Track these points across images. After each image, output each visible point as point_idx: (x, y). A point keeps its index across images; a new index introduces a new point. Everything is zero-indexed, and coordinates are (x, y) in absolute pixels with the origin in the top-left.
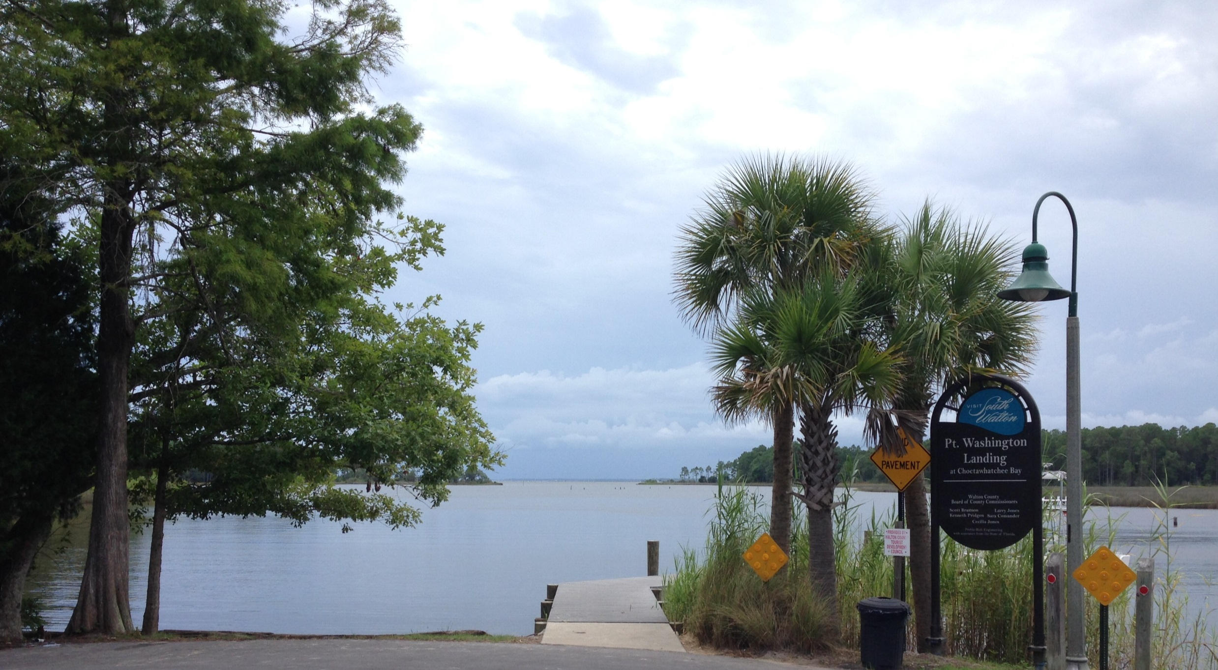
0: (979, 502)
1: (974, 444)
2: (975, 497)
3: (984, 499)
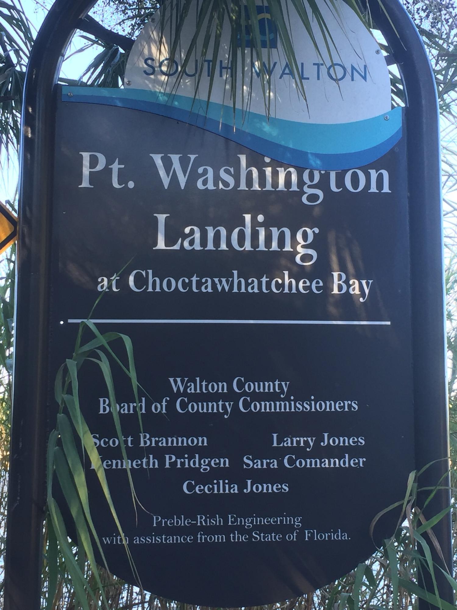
0: (212, 407)
3: (231, 396)
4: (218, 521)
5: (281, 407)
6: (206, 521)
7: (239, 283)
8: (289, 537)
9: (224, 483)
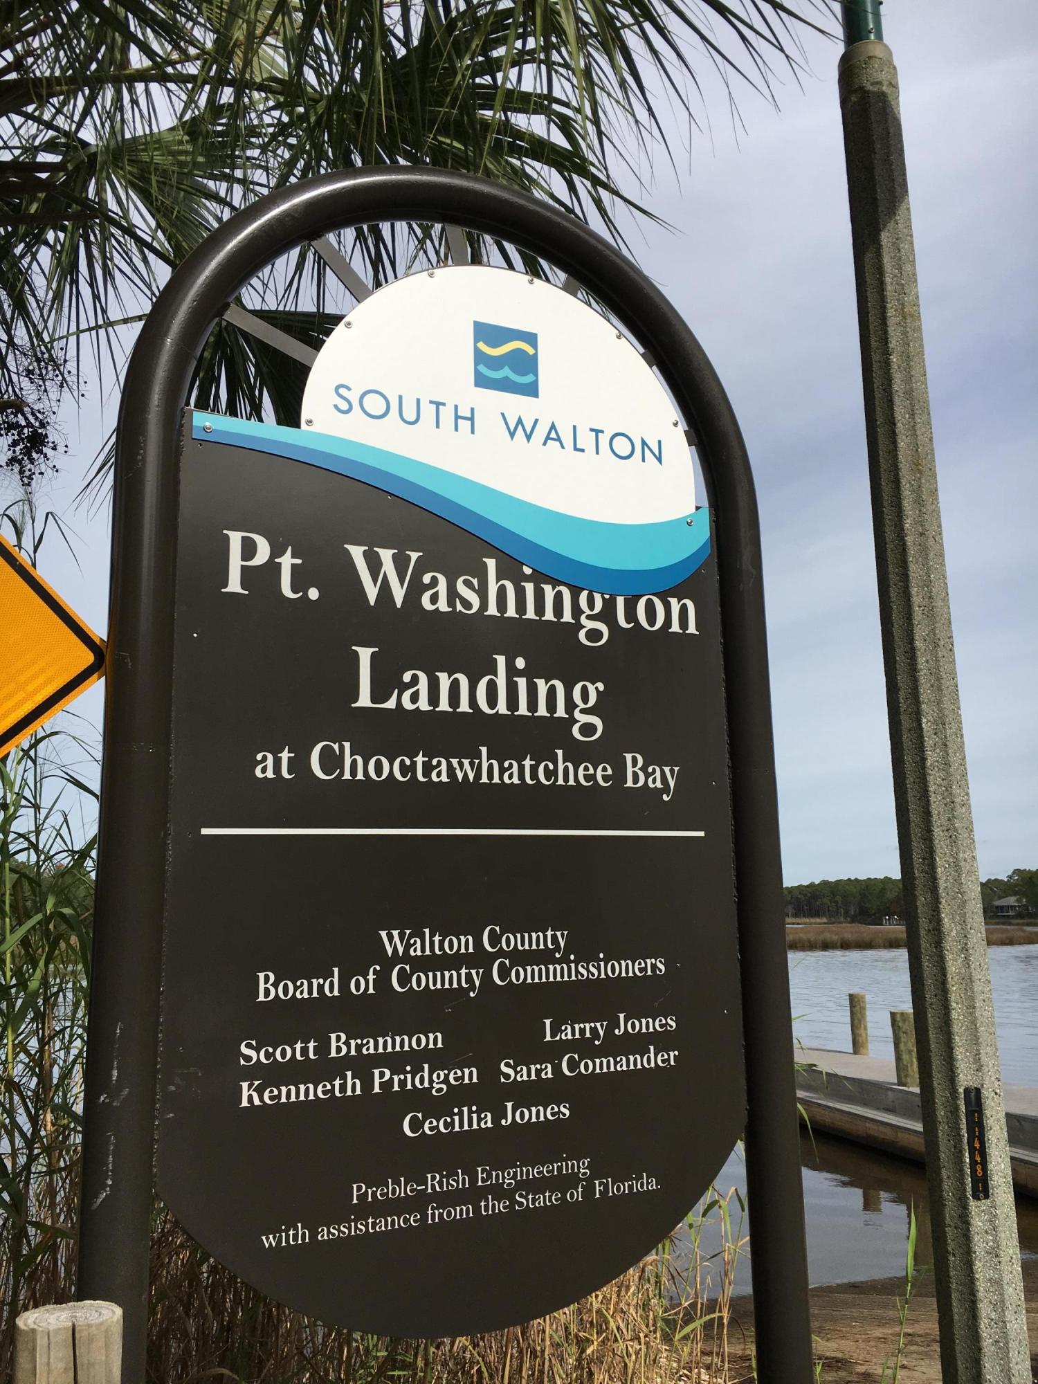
0: (448, 980)
1: (415, 590)
2: (428, 944)
3: (480, 959)
4: (460, 1181)
5: (556, 973)
6: (440, 1183)
7: (490, 767)
8: (572, 1196)
9: (470, 1112)
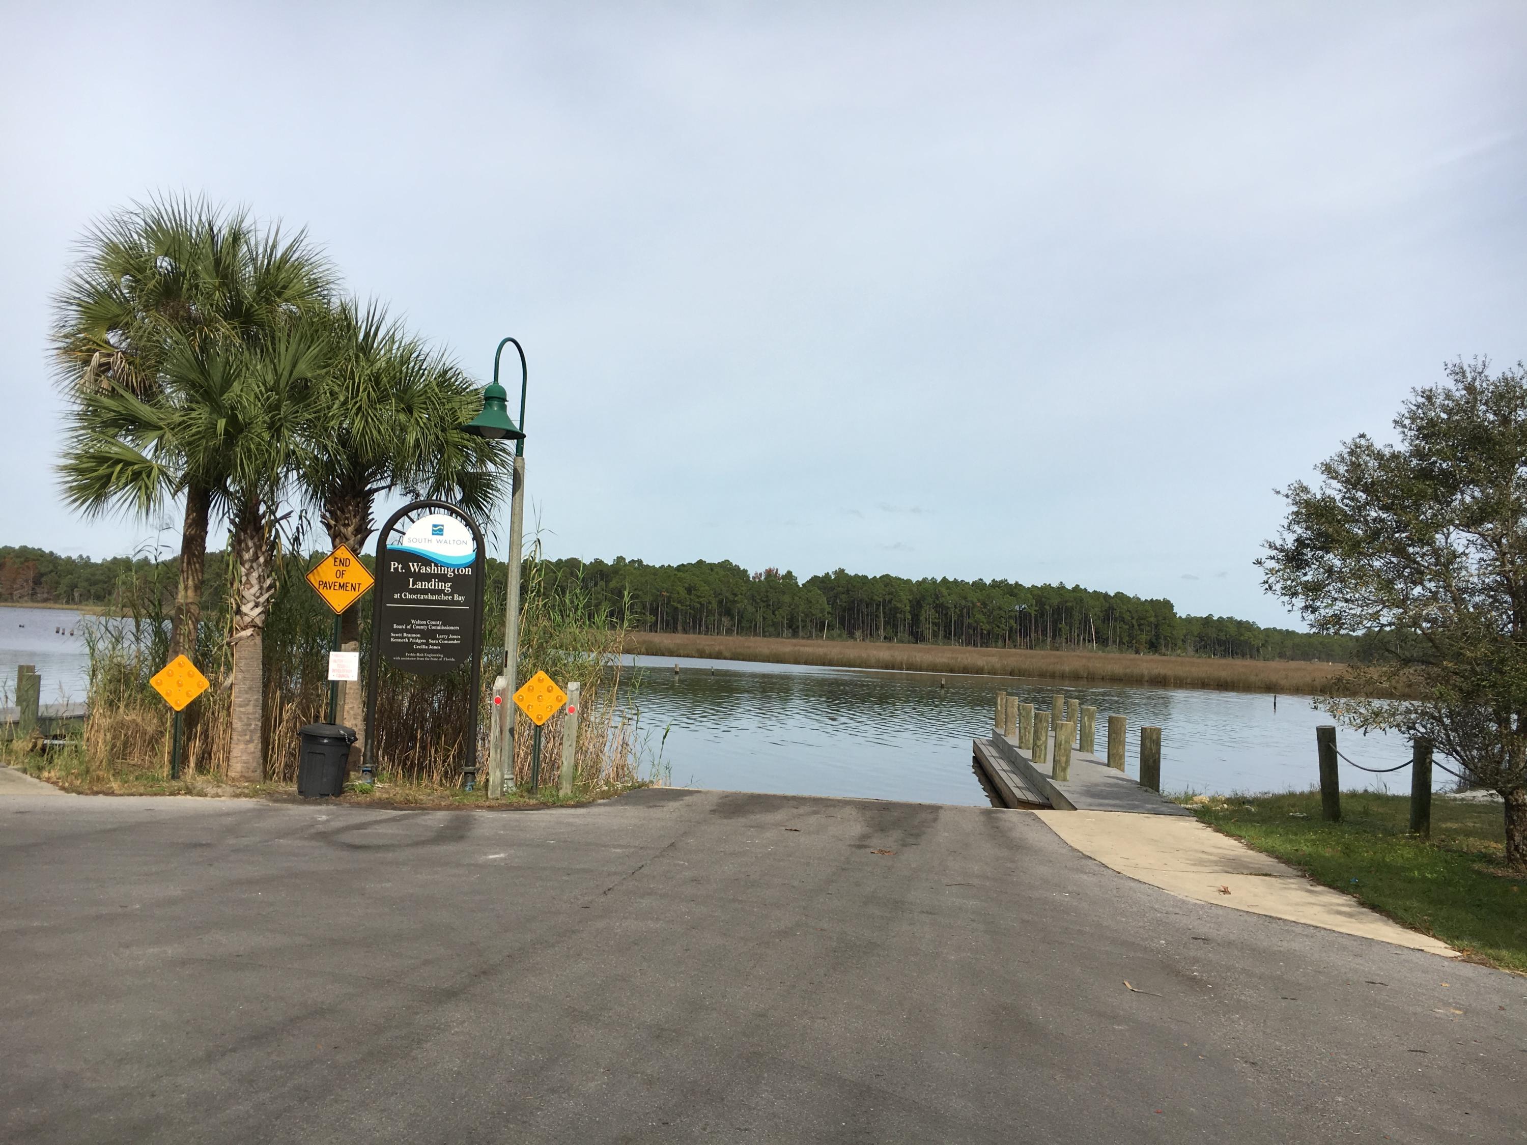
0: (422, 627)
1: (420, 569)
2: (419, 622)
3: (427, 625)
5: (439, 628)
